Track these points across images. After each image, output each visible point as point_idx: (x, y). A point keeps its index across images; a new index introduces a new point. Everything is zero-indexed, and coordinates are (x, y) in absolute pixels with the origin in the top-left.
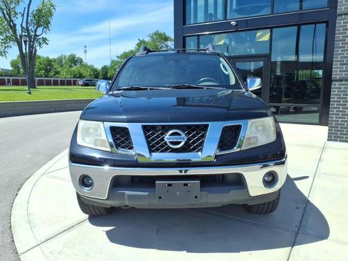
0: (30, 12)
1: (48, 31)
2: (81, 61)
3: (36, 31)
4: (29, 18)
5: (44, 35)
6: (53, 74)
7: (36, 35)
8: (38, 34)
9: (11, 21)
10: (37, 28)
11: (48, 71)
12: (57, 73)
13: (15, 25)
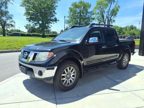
0: (110, 10)
1: (116, 17)
2: (136, 28)
3: (111, 17)
4: (109, 13)
5: (114, 19)
6: (122, 34)
7: (111, 19)
8: (112, 18)
9: (103, 15)
10: (112, 16)
11: (120, 32)
12: (124, 33)
13: (104, 16)
